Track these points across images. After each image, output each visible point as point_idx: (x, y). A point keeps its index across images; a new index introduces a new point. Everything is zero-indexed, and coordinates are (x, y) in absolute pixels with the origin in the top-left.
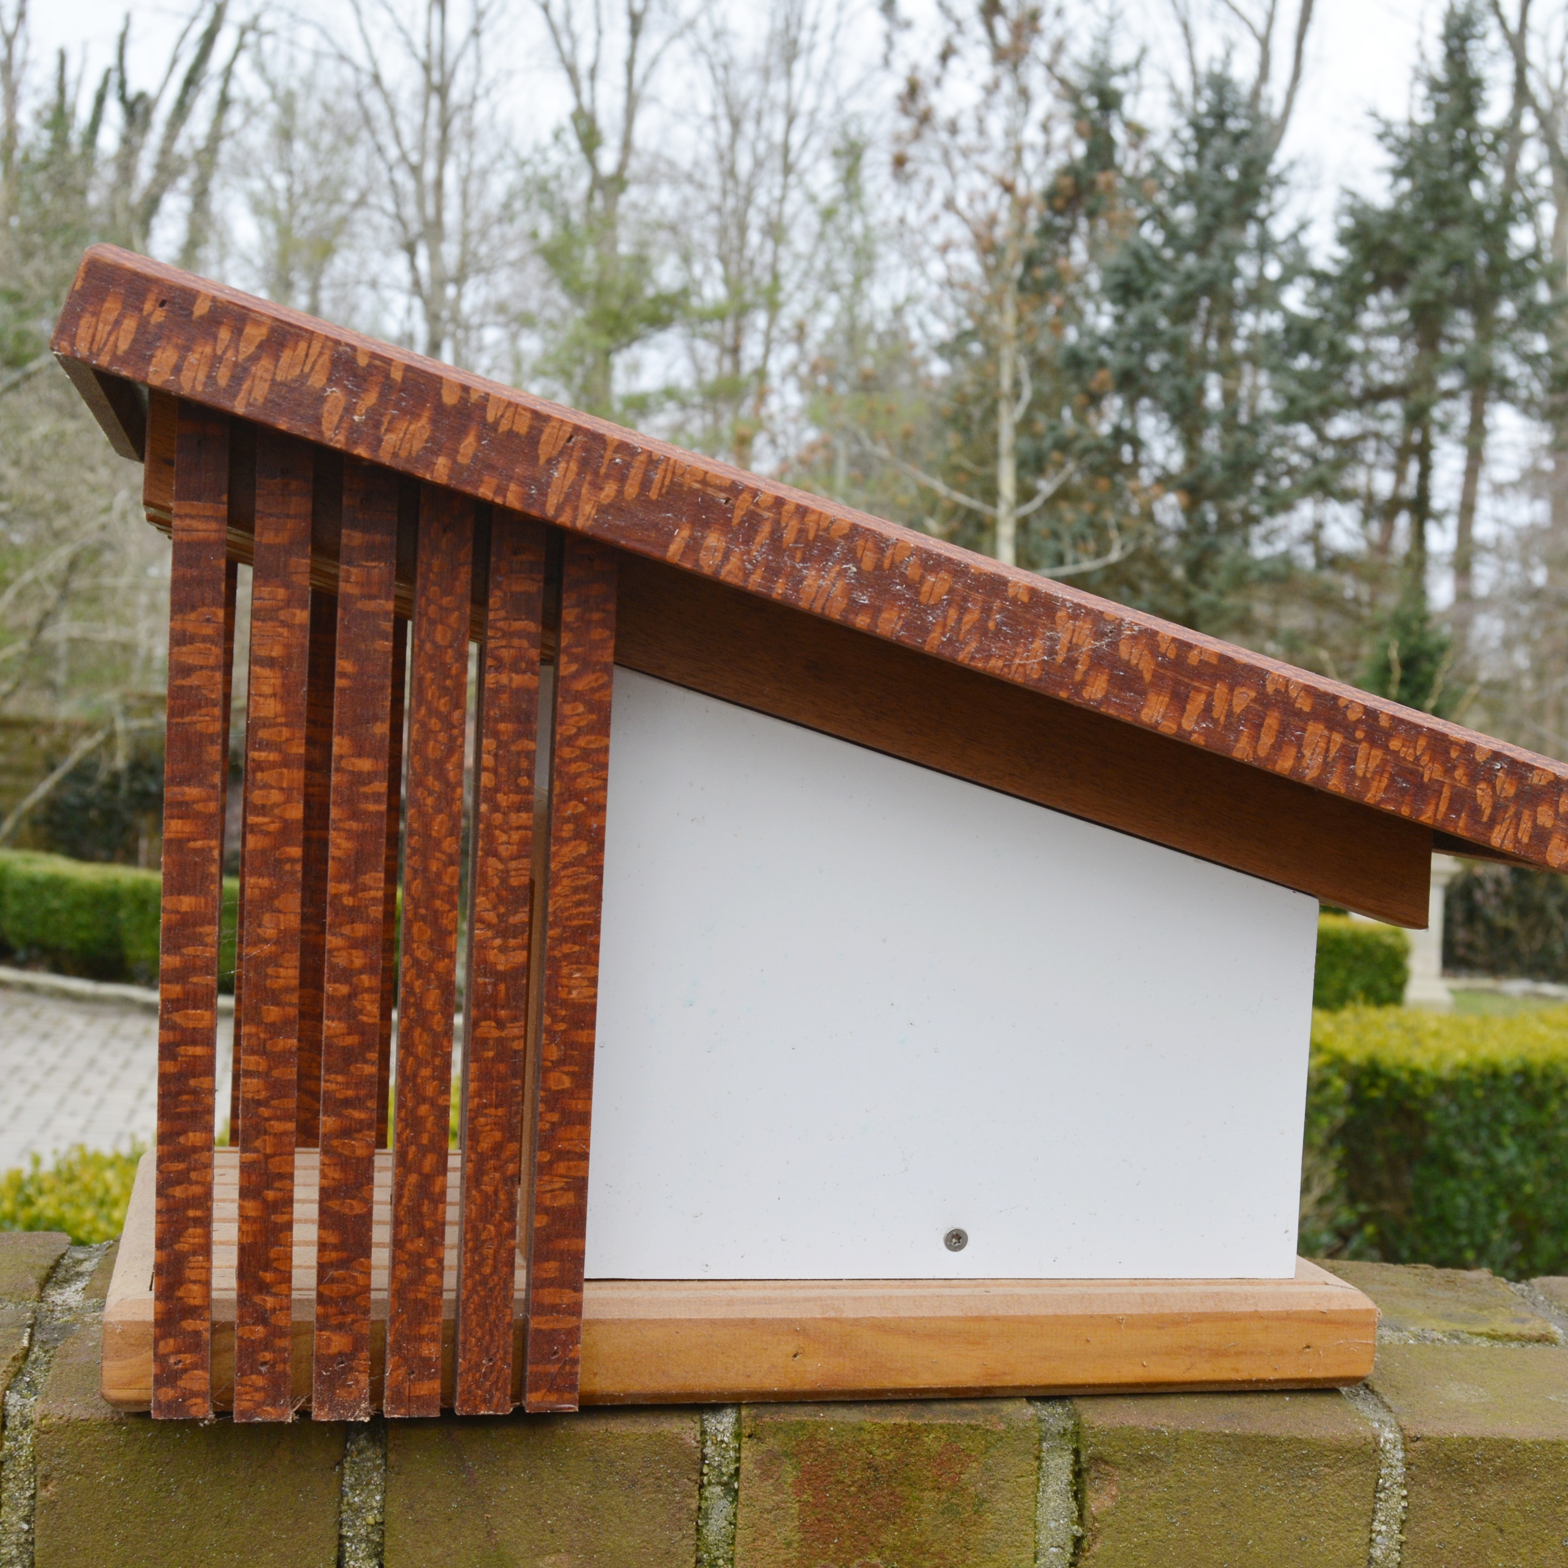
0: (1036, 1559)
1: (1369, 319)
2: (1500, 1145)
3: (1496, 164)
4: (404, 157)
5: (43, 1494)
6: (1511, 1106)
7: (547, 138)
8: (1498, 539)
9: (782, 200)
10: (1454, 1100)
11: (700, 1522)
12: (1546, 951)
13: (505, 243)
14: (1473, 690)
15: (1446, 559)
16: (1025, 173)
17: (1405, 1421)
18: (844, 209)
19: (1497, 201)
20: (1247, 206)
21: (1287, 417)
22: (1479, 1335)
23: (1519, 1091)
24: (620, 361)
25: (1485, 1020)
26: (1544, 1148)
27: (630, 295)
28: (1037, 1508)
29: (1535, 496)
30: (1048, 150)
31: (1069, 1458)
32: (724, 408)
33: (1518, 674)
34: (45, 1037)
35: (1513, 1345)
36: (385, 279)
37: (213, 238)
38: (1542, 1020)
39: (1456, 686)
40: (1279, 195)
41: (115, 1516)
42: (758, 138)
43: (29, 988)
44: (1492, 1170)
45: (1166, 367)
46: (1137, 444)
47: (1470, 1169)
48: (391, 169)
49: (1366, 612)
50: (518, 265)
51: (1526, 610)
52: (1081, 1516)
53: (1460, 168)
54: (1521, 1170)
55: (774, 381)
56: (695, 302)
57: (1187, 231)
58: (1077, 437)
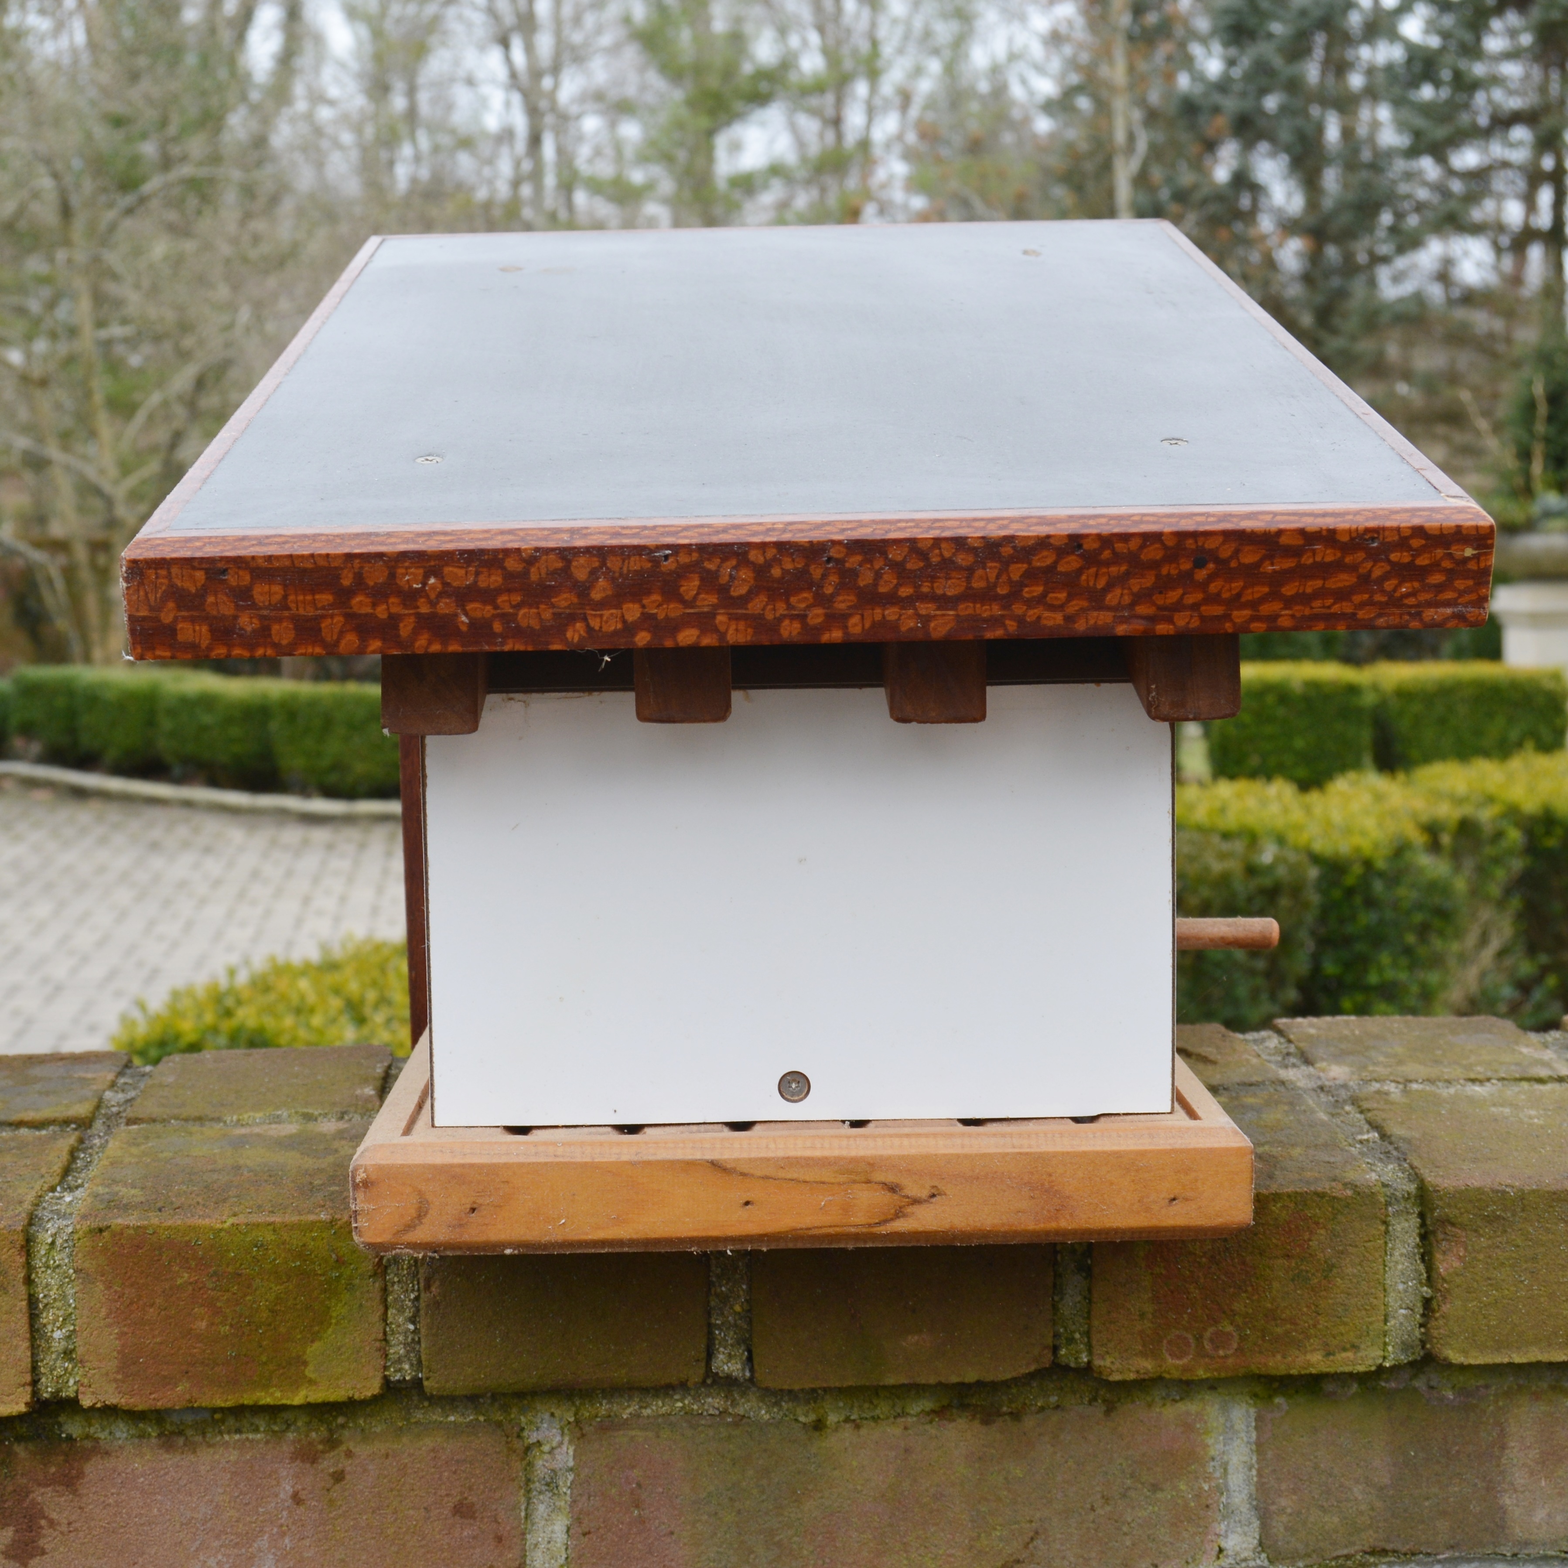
0: (1386, 1321)
1: (1494, 44)
5: (427, 1296)
11: (1056, 1298)
13: (599, 30)
21: (1413, 152)
24: (721, 141)
27: (729, 72)
28: (1385, 1271)
31: (1415, 1221)
32: (830, 181)
34: (207, 850)
36: (480, 75)
37: (308, 45)
41: (496, 1312)
43: (188, 804)
45: (1284, 110)
46: (1256, 189)
49: (1501, 348)
50: (615, 50)
52: (1429, 1278)
55: (877, 151)
56: (793, 77)
58: (1195, 187)
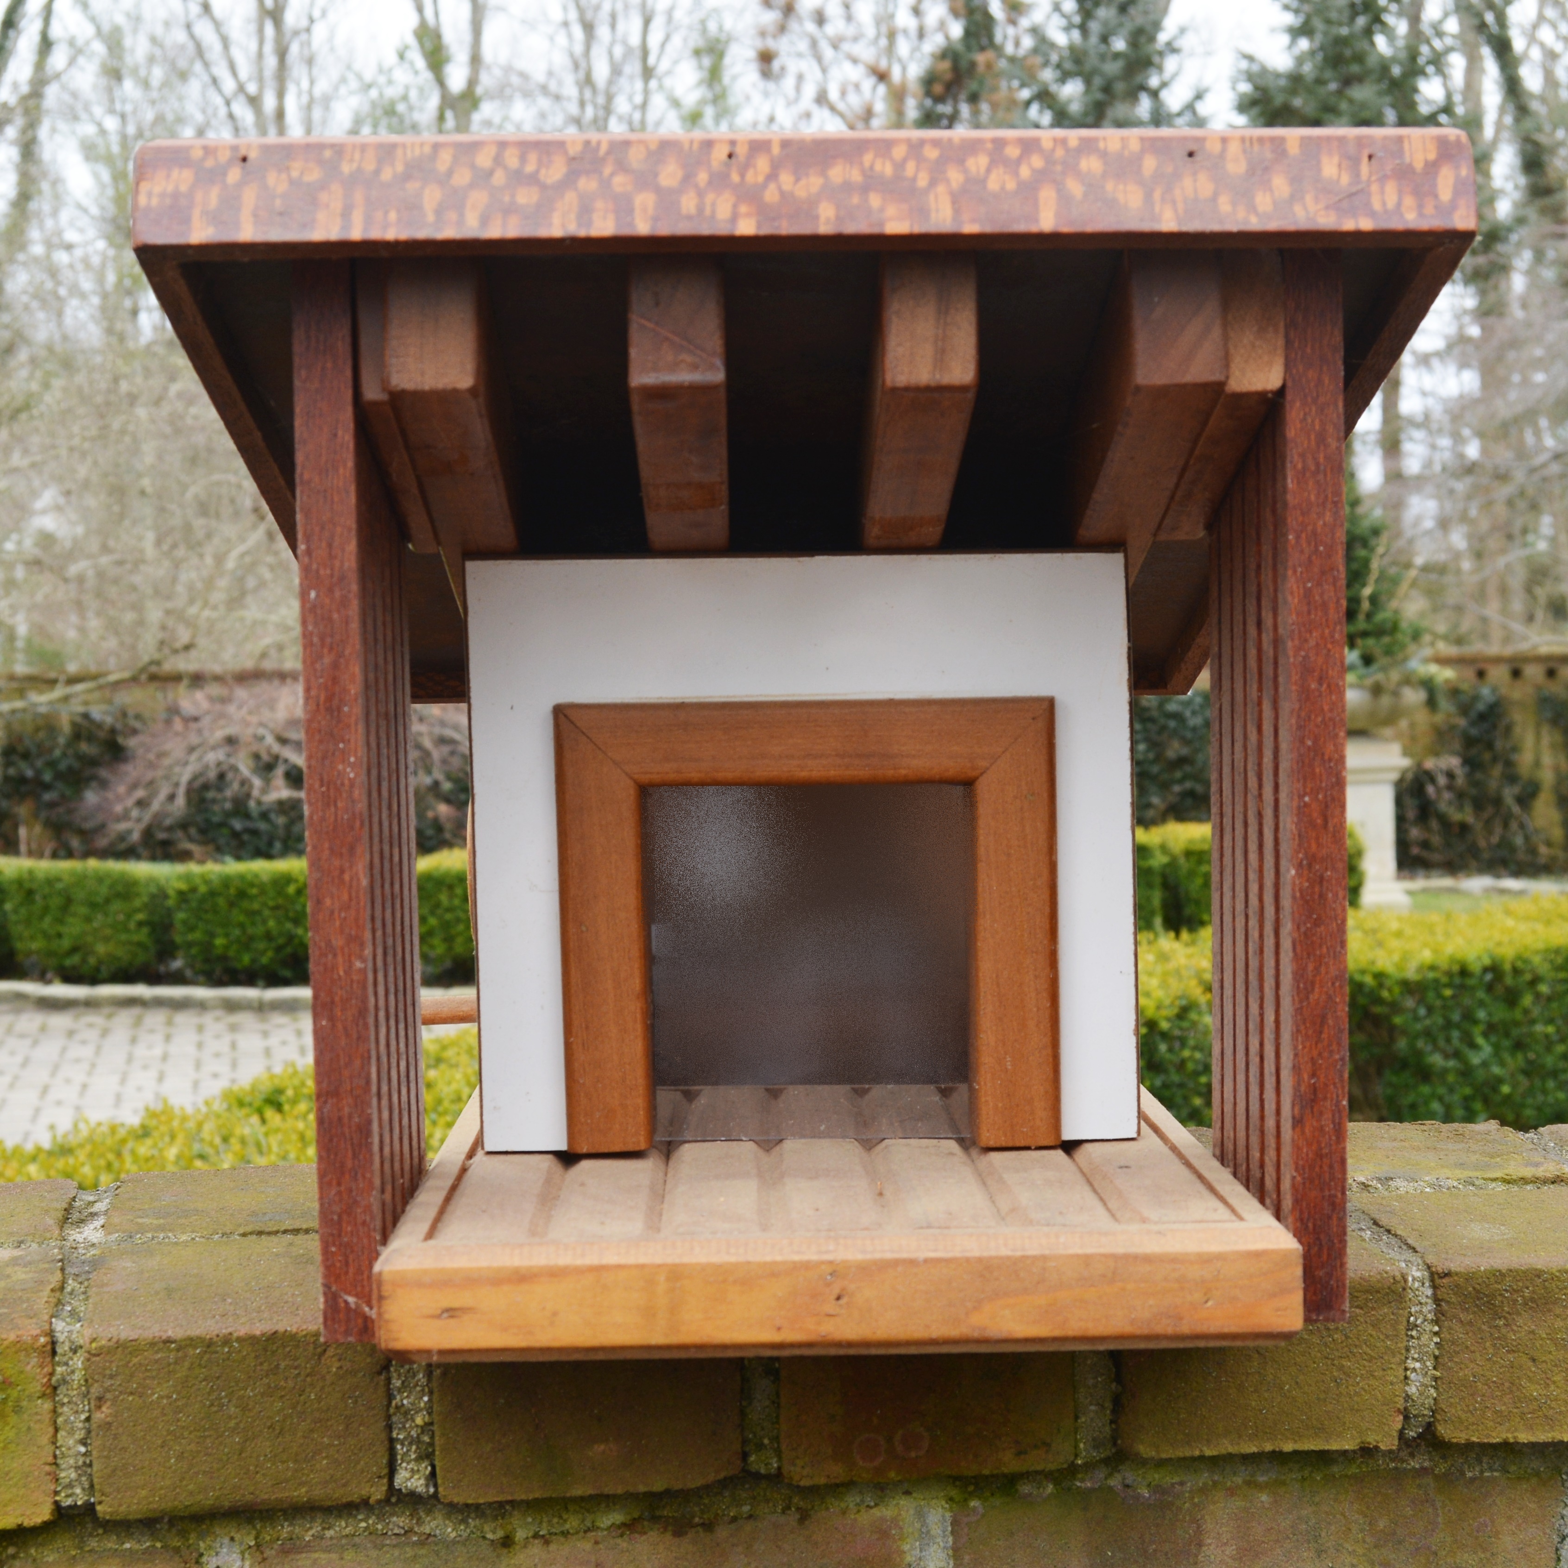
0: (1075, 1418)
2: (1473, 1046)
3: (1400, 14)
4: (241, 88)
5: (98, 1416)
6: (1481, 1004)
7: (391, 58)
8: (1427, 416)
9: (644, 106)
10: (1421, 1001)
12: (1505, 844)
14: (1413, 573)
15: (1372, 438)
16: (900, 60)
17: (1430, 1259)
18: (709, 112)
19: (1403, 55)
20: (1138, 79)
22: (1494, 1180)
23: (1490, 988)
25: (1448, 917)
26: (1519, 1046)
29: (1463, 365)
30: (921, 34)
33: (1457, 556)
35: (1529, 1187)
37: (45, 186)
38: (1508, 912)
39: (1393, 571)
40: (1170, 64)
41: (170, 1433)
42: (613, 43)
44: (1466, 1073)
47: (1445, 1071)
48: (228, 103)
51: (1461, 486)
52: (1118, 1373)
53: (1361, 21)
54: (1496, 1070)
57: (1075, 108)
